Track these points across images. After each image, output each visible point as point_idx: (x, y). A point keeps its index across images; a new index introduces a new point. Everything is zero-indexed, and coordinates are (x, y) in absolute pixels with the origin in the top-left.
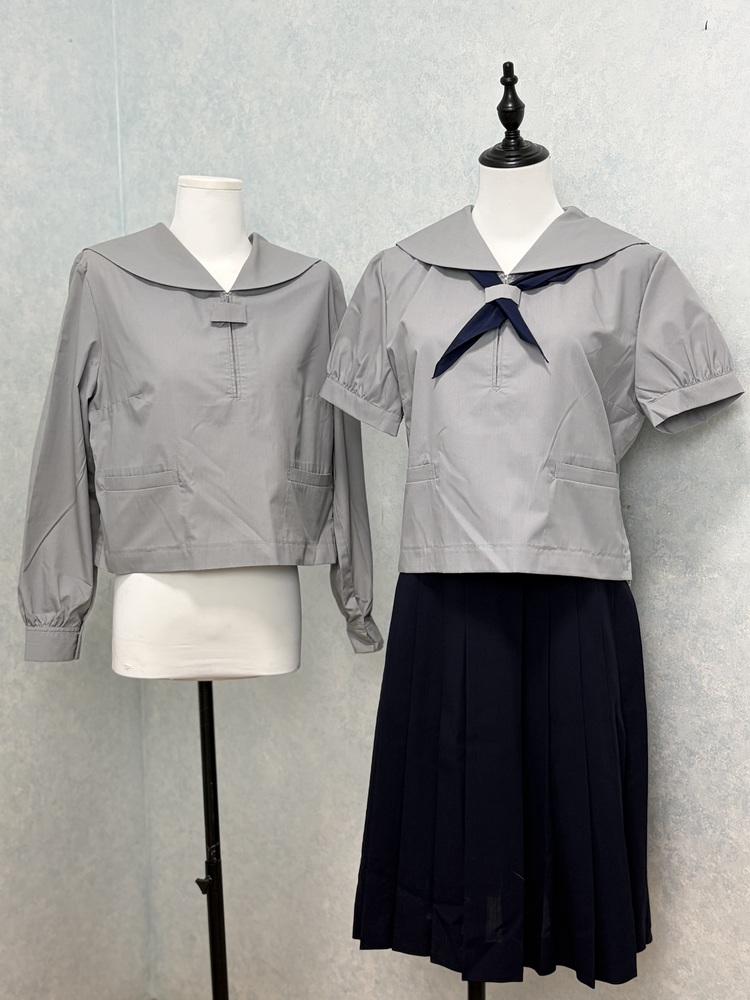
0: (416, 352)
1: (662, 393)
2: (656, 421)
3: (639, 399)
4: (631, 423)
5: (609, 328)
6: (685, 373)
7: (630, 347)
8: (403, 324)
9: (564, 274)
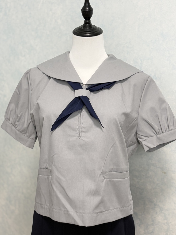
0: (43, 118)
1: (148, 137)
2: (146, 149)
3: (139, 139)
4: (134, 147)
5: (128, 111)
6: (159, 129)
7: (136, 117)
8: (38, 104)
9: (109, 85)
